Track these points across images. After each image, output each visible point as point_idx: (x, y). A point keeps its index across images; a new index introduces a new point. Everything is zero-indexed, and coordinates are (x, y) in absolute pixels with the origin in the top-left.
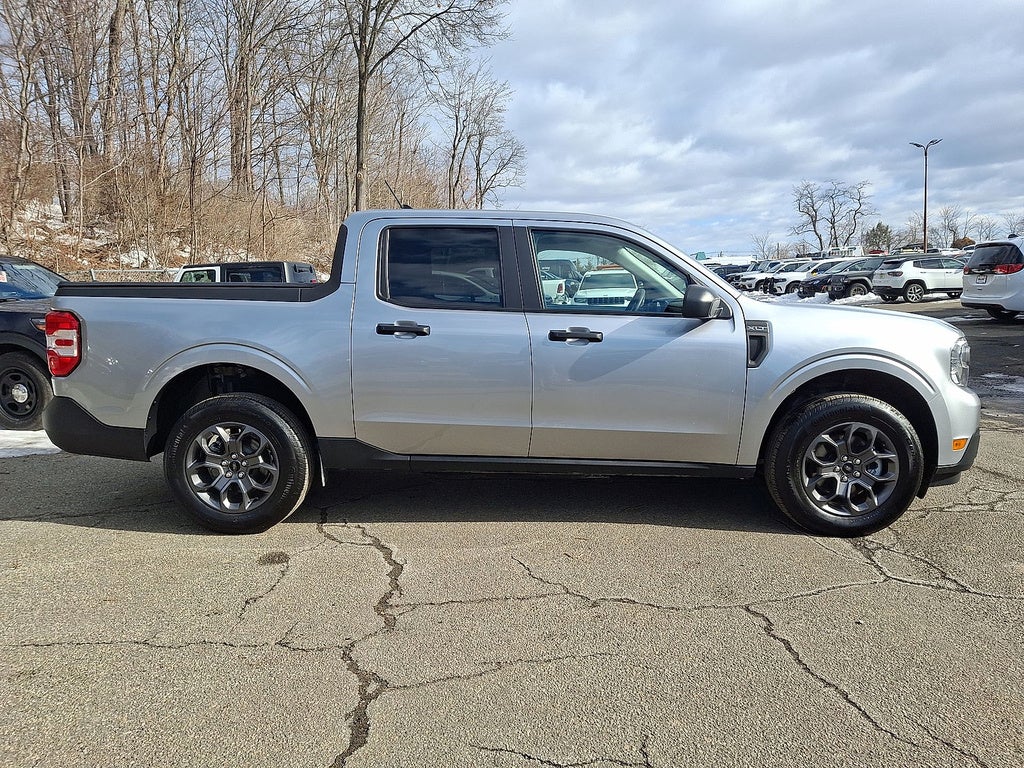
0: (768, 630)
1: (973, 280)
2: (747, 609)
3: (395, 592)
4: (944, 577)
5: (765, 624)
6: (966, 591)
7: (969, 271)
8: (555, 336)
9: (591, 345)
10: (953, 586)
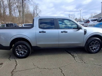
0: (62, 72)
1: (85, 24)
2: (60, 68)
3: (15, 69)
4: (83, 61)
5: (61, 71)
6: (85, 63)
7: (85, 23)
8: (62, 32)
9: (66, 33)
10: (84, 62)
